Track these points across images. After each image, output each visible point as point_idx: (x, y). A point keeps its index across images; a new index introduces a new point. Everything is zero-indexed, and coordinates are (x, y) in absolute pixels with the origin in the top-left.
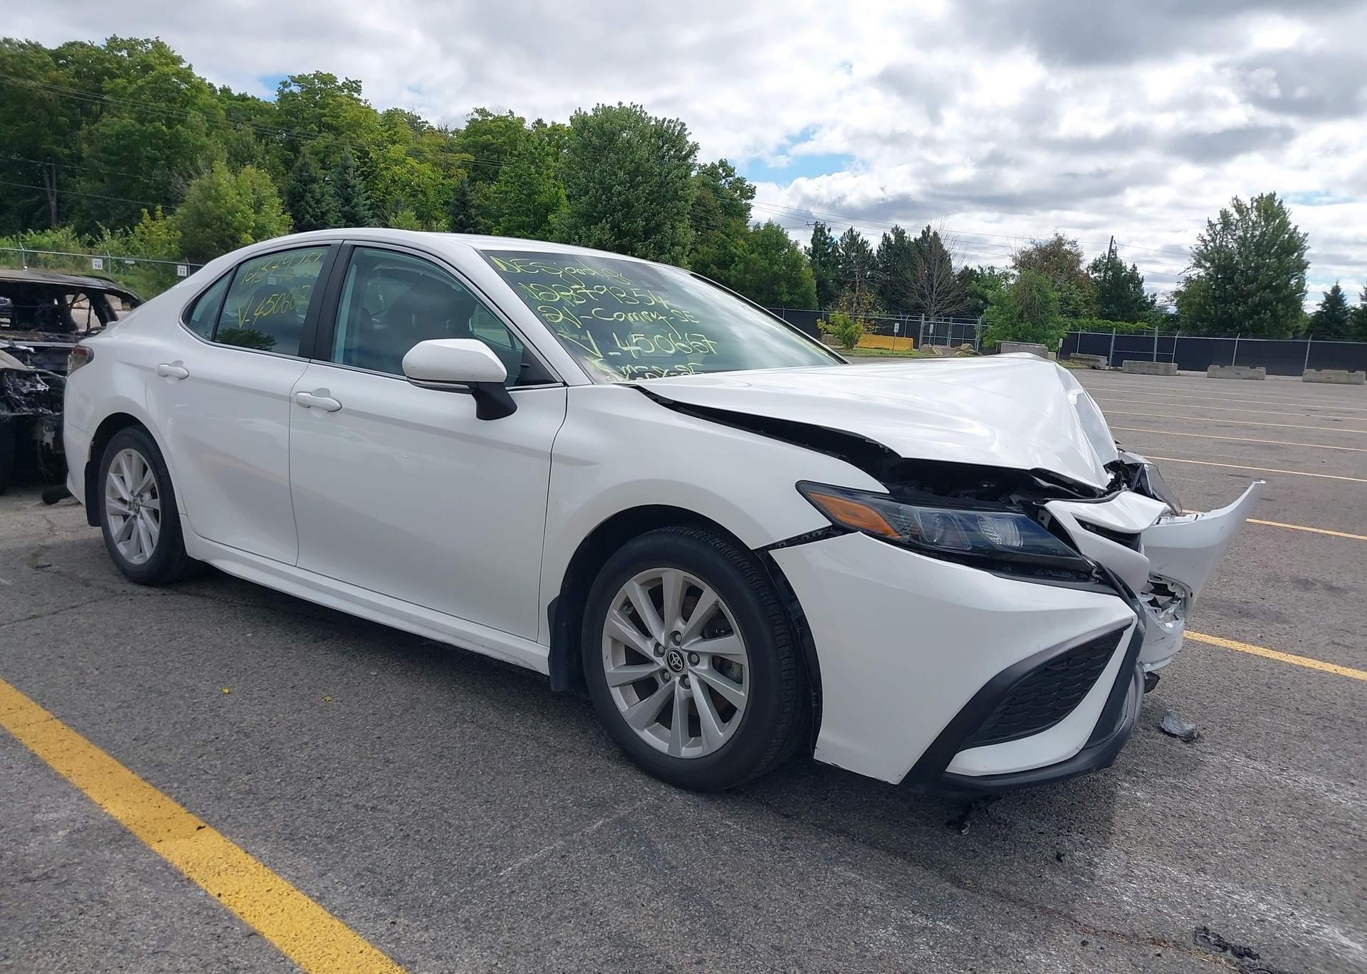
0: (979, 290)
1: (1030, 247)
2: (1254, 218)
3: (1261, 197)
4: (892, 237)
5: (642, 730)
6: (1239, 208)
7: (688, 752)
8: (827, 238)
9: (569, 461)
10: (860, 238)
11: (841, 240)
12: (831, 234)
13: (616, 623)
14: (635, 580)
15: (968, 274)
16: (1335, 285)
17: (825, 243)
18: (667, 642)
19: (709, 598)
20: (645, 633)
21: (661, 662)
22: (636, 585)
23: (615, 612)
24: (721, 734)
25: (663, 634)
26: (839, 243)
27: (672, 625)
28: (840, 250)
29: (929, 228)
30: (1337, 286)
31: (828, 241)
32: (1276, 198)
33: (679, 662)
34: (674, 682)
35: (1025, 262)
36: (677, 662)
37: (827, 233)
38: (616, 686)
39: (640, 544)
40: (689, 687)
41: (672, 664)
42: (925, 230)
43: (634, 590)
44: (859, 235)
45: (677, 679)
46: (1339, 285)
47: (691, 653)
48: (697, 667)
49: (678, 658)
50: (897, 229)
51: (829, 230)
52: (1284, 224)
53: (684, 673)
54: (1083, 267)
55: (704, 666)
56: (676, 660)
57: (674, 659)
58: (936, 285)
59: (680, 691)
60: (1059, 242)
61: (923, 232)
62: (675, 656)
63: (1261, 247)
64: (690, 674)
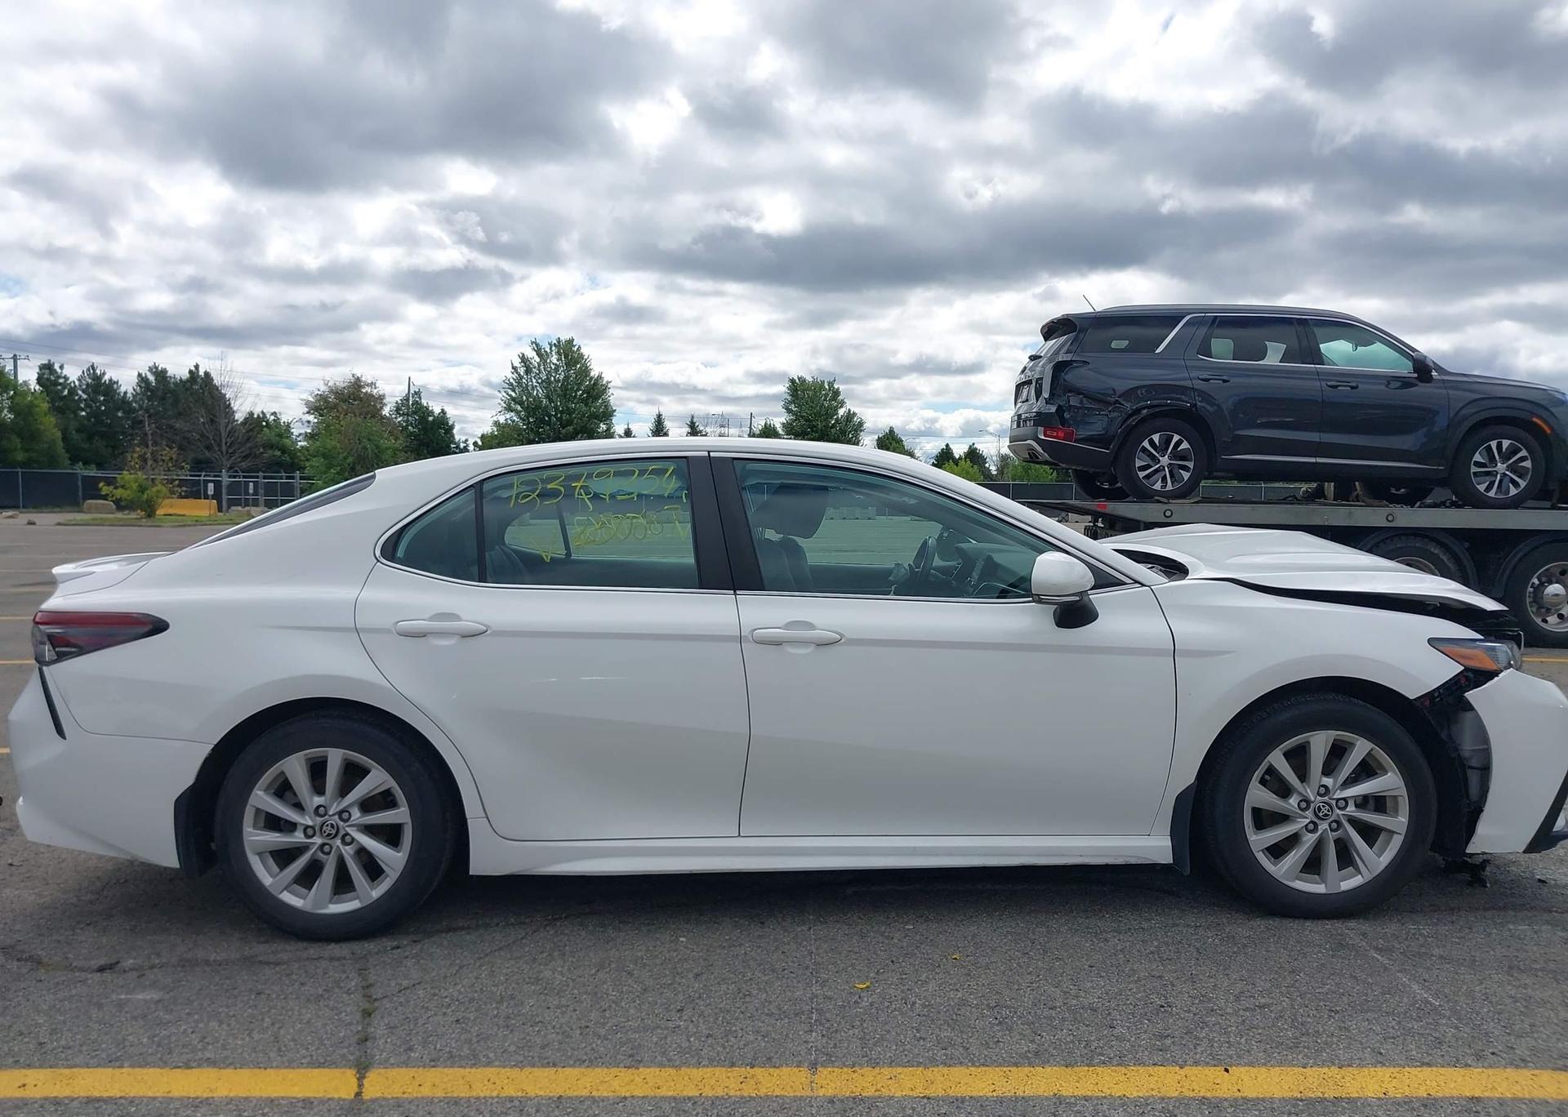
0: (275, 439)
1: (323, 388)
2: (555, 361)
3: (559, 340)
4: (151, 378)
5: (1294, 881)
6: (539, 351)
7: (1348, 884)
8: (59, 377)
10: (107, 378)
11: (79, 380)
12: (65, 372)
13: (1257, 794)
14: (1278, 750)
15: (255, 423)
16: (626, 427)
17: (56, 384)
19: (1362, 748)
20: (1288, 793)
21: (1308, 816)
22: (1280, 754)
23: (1256, 783)
24: (1380, 861)
25: (1307, 790)
26: (77, 383)
27: (1318, 780)
28: (80, 392)
29: (197, 367)
30: (629, 429)
31: (61, 381)
32: (574, 343)
33: (1328, 811)
34: (1324, 830)
35: (321, 406)
36: (1326, 812)
37: (59, 370)
38: (1260, 852)
40: (1340, 828)
41: (1321, 814)
42: (193, 369)
43: (1277, 759)
44: (104, 374)
45: (1327, 826)
46: (630, 427)
47: (1338, 801)
48: (1346, 810)
49: (1327, 807)
50: (156, 368)
51: (61, 367)
52: (585, 371)
53: (1334, 818)
54: (386, 411)
55: (1352, 809)
56: (1324, 810)
57: (1322, 810)
58: (224, 435)
59: (1331, 837)
60: (357, 383)
61: (191, 372)
62: (1324, 806)
63: (566, 392)
64: (1341, 819)
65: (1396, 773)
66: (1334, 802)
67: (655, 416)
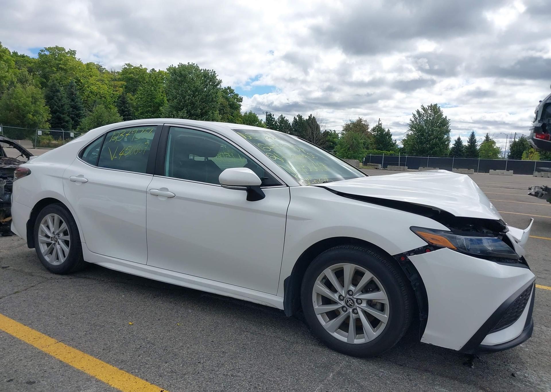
0: (331, 139)
1: (349, 122)
2: (430, 112)
3: (431, 105)
4: (297, 119)
5: (333, 332)
6: (424, 109)
7: (358, 341)
8: (272, 118)
9: (296, 218)
10: (285, 119)
11: (278, 119)
12: (274, 117)
13: (319, 287)
14: (329, 268)
15: (327, 133)
17: (272, 120)
18: (346, 295)
19: (368, 276)
20: (334, 291)
21: (343, 303)
22: (330, 270)
23: (319, 282)
24: (375, 333)
25: (343, 291)
26: (277, 120)
27: (348, 287)
28: (278, 123)
29: (311, 115)
30: (459, 138)
31: (273, 119)
32: (437, 106)
33: (352, 303)
34: (350, 312)
35: (347, 128)
36: (350, 303)
37: (272, 116)
38: (319, 314)
39: (332, 252)
40: (357, 313)
41: (348, 304)
42: (310, 116)
43: (329, 273)
44: (285, 117)
45: (351, 310)
47: (357, 299)
48: (361, 305)
49: (351, 301)
50: (299, 115)
51: (273, 115)
52: (441, 115)
53: (354, 307)
54: (369, 130)
55: (364, 305)
56: (350, 302)
57: (349, 302)
58: (315, 137)
59: (353, 316)
60: (360, 121)
61: (309, 117)
62: (350, 301)
63: (432, 123)
64: (358, 308)
65: (383, 291)
66: (355, 300)
67: (471, 133)
